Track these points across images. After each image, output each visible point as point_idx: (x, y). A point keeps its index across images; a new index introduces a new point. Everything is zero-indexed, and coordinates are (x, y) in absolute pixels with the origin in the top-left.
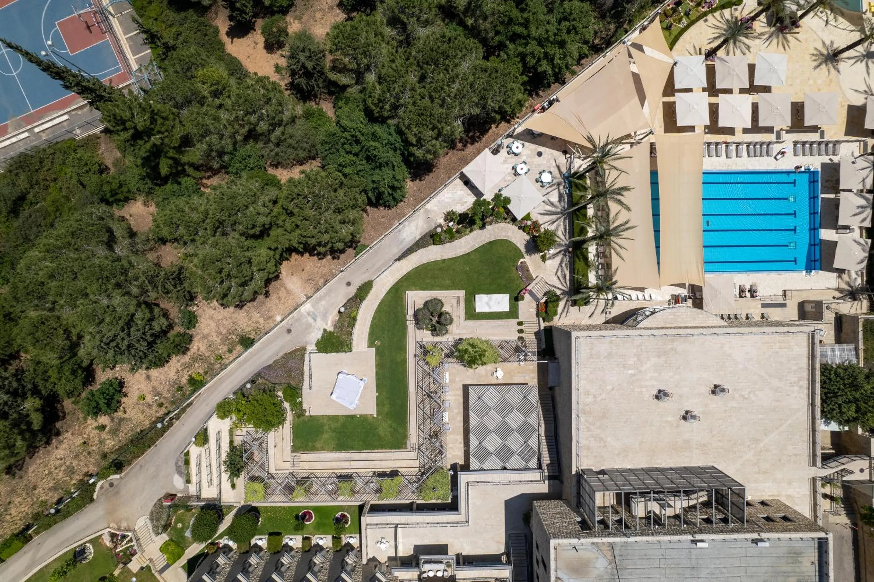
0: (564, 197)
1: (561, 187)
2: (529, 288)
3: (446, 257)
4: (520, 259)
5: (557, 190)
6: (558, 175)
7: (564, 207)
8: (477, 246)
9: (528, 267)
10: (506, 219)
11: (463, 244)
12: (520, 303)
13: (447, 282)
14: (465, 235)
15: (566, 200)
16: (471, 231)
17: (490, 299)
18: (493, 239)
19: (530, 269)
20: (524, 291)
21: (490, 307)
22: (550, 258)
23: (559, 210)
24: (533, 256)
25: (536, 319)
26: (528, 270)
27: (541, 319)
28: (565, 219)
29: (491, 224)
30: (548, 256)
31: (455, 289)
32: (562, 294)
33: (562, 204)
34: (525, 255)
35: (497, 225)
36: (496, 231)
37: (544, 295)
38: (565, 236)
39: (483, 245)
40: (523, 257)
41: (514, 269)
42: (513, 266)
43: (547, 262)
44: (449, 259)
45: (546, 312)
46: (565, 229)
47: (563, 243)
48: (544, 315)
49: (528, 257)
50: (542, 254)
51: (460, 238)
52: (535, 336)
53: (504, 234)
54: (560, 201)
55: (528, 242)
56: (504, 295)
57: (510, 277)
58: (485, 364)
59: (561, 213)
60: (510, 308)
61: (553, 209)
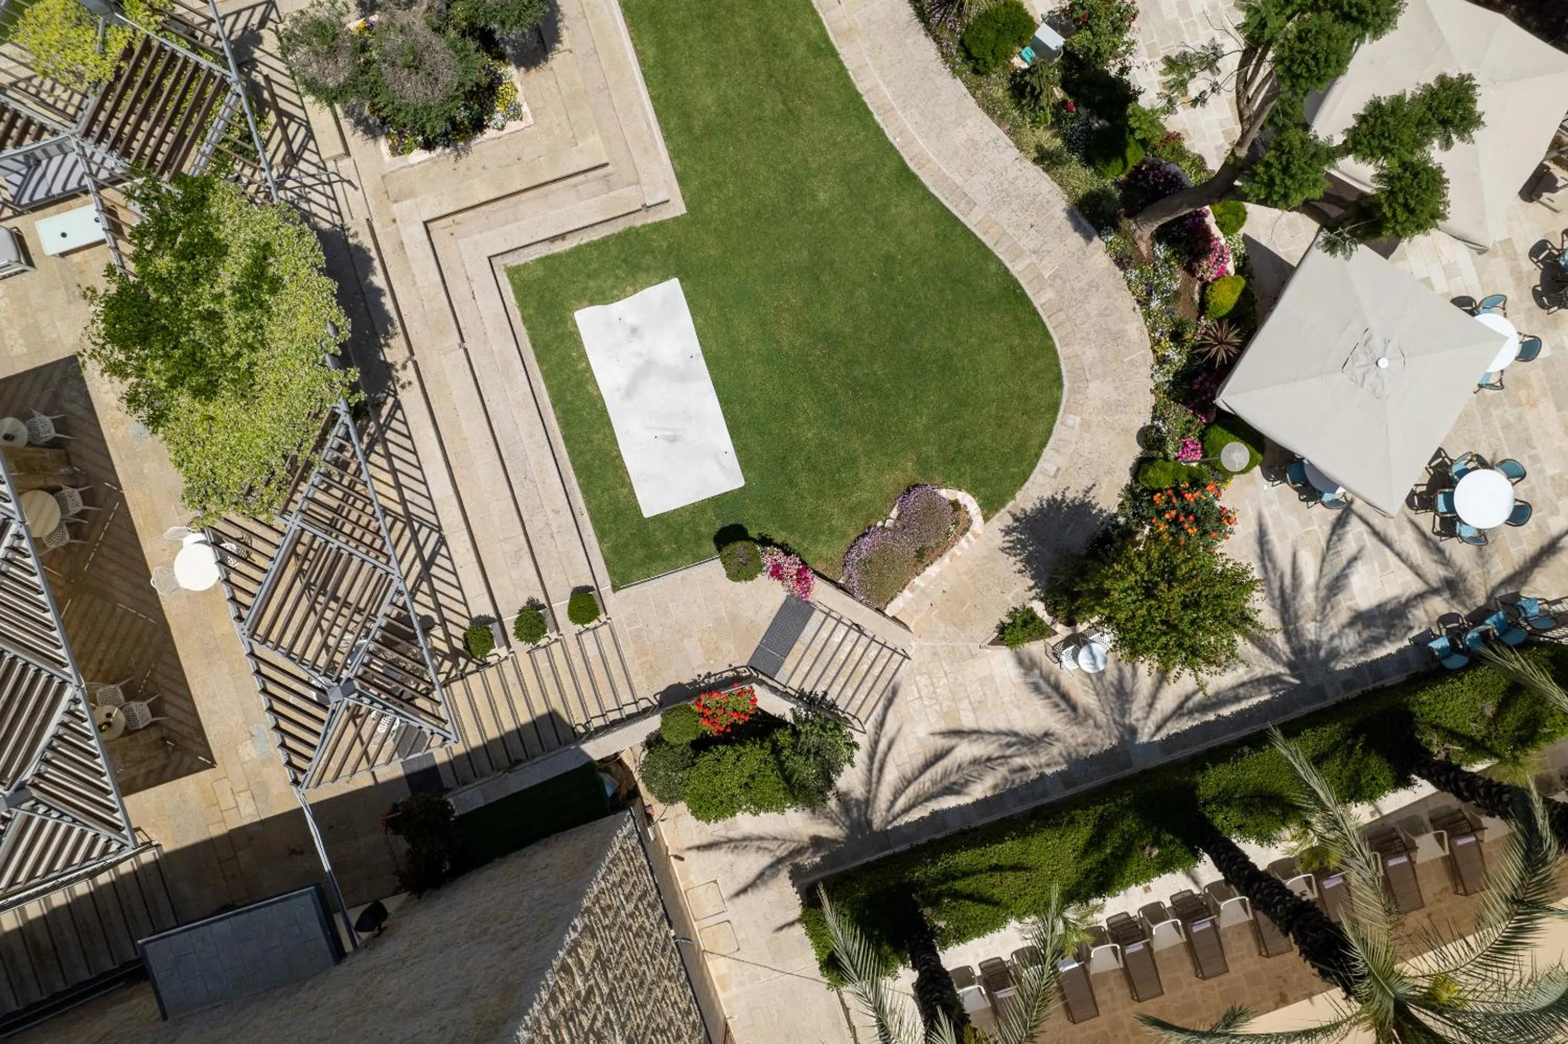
0: (1388, 637)
1: (1439, 605)
2: (821, 592)
3: (849, 55)
4: (974, 491)
5: (1416, 586)
6: (1501, 569)
7: (1334, 654)
8: (971, 221)
9: (940, 550)
10: (1177, 337)
11: (960, 136)
12: (714, 569)
13: (708, 99)
14: (1013, 133)
15: (1379, 653)
16: (1046, 159)
17: (681, 377)
18: (1040, 299)
19: (933, 571)
20: (791, 566)
21: (629, 392)
22: (1027, 665)
23: (1310, 630)
24: (1010, 565)
25: (649, 690)
26: (923, 557)
27: (654, 723)
28: (1273, 680)
29: (1121, 262)
30: (1036, 648)
31: (675, 155)
32: (843, 798)
33: (1351, 640)
34: (1003, 518)
35: (1127, 301)
36: (1094, 305)
37: (810, 701)
38: (1180, 711)
39: (986, 254)
40: (990, 507)
41: (907, 469)
42: (924, 465)
43: (1004, 654)
44: (842, 71)
45: (702, 744)
46: (1219, 701)
47: (1137, 711)
48: (682, 737)
49: (999, 540)
50: (1039, 608)
51: (989, 107)
52: (536, 724)
53: (1090, 354)
54: (1361, 619)
55: (1082, 509)
56: (731, 460)
57: (852, 461)
58: (156, 421)
59: (1298, 651)
60: (660, 519)
61: (1308, 599)
